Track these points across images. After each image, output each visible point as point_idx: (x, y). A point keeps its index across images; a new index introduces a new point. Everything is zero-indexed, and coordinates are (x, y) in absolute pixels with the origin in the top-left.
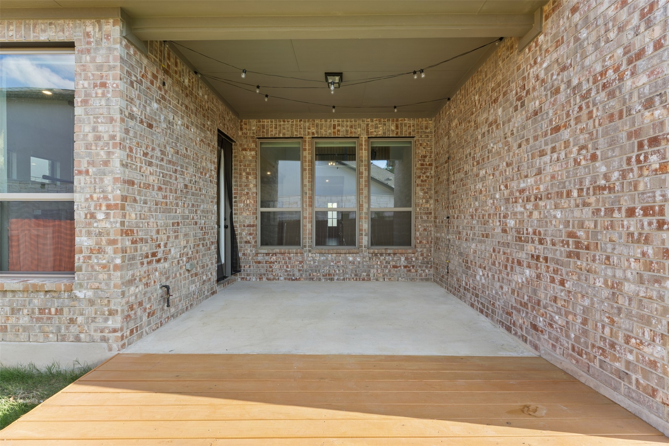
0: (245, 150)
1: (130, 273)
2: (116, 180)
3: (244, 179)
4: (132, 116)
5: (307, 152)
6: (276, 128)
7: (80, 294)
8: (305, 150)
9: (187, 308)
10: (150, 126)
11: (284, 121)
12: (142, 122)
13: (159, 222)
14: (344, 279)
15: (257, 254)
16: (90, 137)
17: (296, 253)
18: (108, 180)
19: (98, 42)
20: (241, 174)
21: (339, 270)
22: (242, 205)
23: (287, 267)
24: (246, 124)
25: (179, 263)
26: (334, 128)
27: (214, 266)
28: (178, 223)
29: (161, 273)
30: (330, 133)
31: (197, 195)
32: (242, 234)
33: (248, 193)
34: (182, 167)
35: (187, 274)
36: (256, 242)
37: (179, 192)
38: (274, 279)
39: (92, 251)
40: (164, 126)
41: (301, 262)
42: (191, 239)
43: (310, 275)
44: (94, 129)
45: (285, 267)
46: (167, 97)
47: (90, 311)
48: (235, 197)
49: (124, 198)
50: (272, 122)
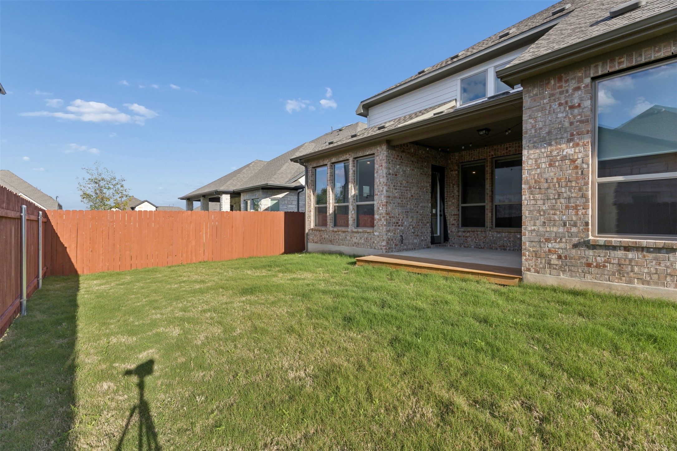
0: (452, 171)
1: (389, 228)
2: (384, 196)
3: (451, 188)
4: (390, 174)
5: (489, 167)
6: (469, 156)
7: (376, 234)
8: (487, 166)
9: (412, 249)
10: (396, 175)
11: (474, 151)
12: (393, 175)
13: (400, 211)
14: (513, 250)
15: (458, 231)
16: (378, 183)
17: (481, 232)
18: (383, 196)
19: (380, 152)
20: (450, 185)
21: (510, 244)
22: (450, 203)
23: (476, 240)
24: (452, 156)
25: (408, 228)
26: (507, 149)
27: (429, 234)
28: (408, 212)
29: (400, 231)
30: (504, 154)
31: (418, 199)
32: (451, 220)
33: (453, 196)
34: (410, 188)
35: (412, 234)
36: (458, 224)
37: (408, 199)
38: (468, 247)
39: (378, 220)
40: (402, 173)
41: (485, 237)
42: (415, 219)
43: (490, 246)
44: (379, 180)
45: (475, 240)
46: (403, 161)
47: (378, 239)
48: (446, 199)
49: (387, 202)
50: (467, 152)
